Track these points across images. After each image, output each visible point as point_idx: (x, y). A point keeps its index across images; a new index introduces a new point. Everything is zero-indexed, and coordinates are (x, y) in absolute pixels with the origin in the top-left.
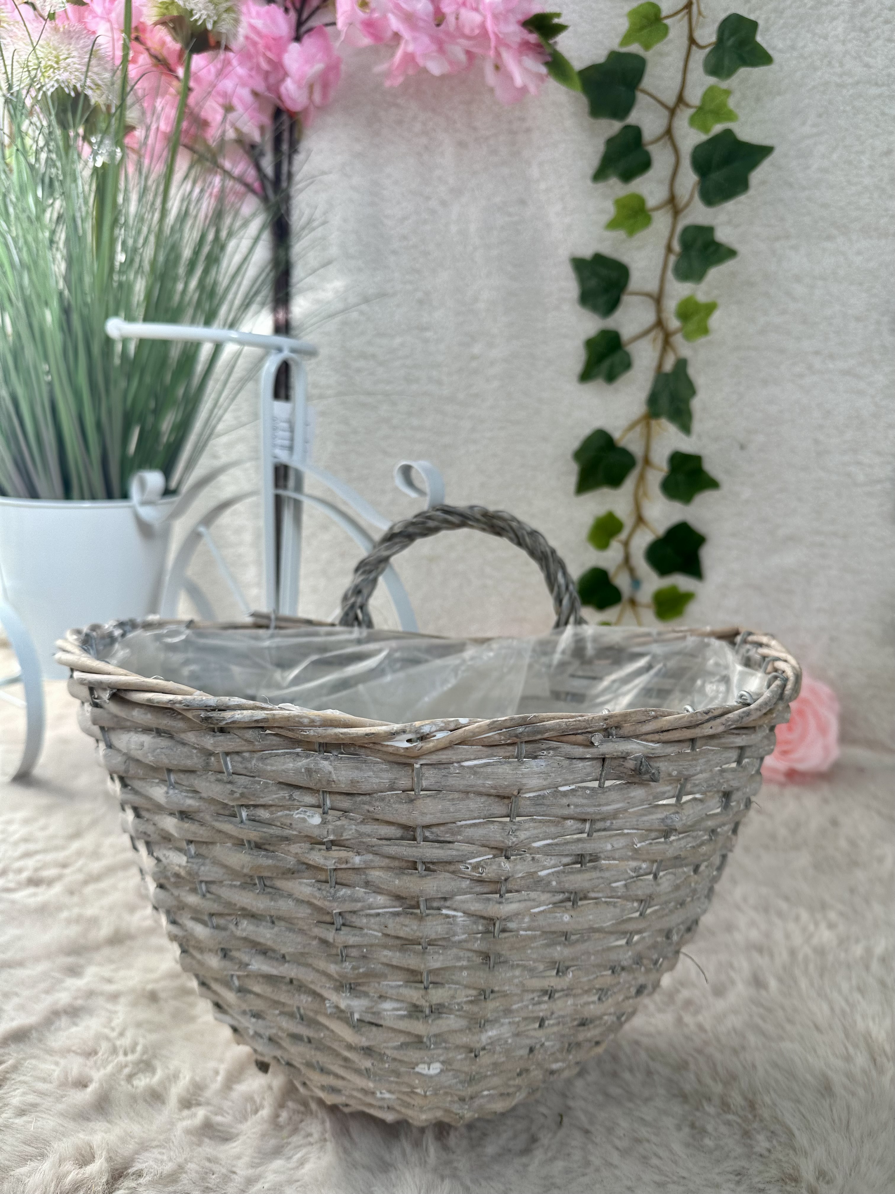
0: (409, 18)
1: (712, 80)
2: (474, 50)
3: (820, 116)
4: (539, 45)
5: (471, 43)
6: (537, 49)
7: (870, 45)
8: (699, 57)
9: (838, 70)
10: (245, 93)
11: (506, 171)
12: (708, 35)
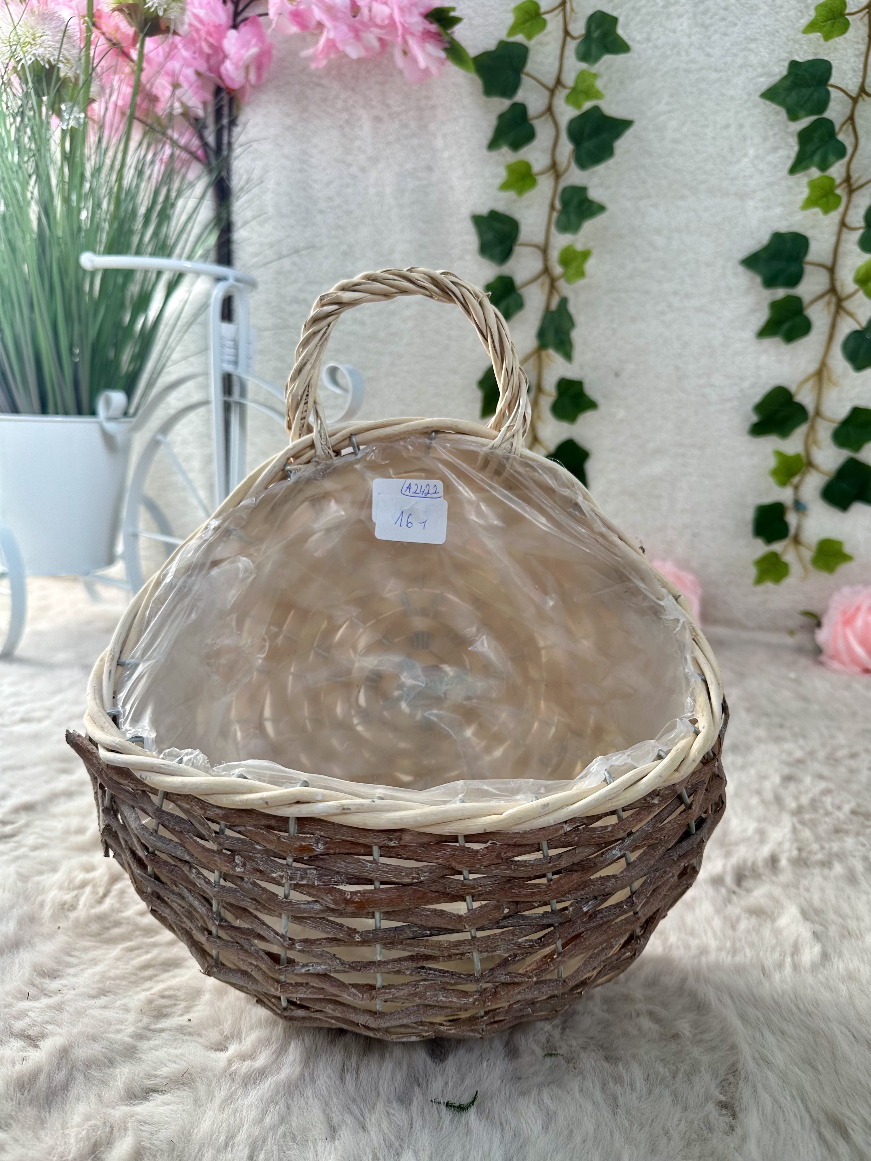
0: (330, 10)
1: (584, 66)
2: (385, 37)
3: (672, 96)
4: (438, 34)
5: (383, 31)
6: (436, 37)
7: (709, 38)
8: (572, 46)
9: (685, 58)
10: (190, 72)
11: (415, 142)
12: (578, 28)
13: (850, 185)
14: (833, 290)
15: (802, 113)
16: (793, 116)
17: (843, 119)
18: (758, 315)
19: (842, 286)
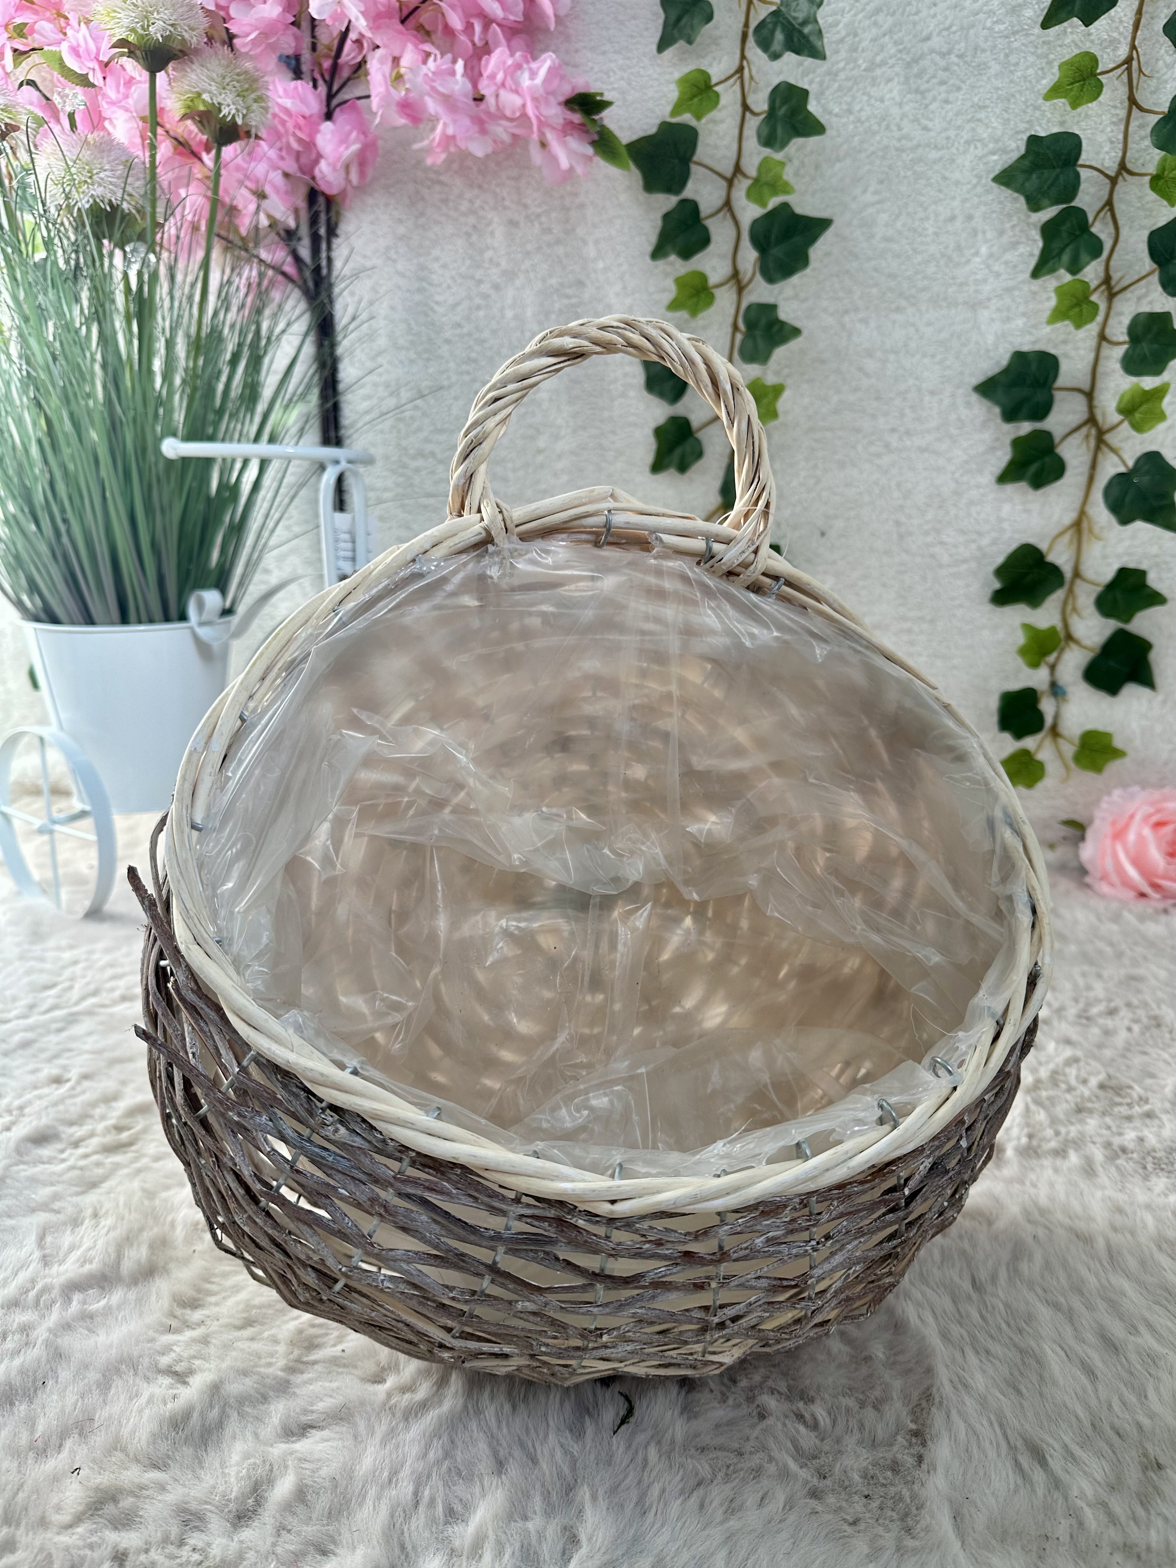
0: (448, 101)
1: (767, 152)
2: (517, 131)
3: (881, 182)
4: (583, 125)
5: (513, 124)
6: (582, 129)
7: (927, 106)
8: (753, 124)
9: (897, 134)
10: (277, 177)
11: (560, 250)
12: (760, 102)
13: (1109, 288)
14: (1092, 420)
15: (1046, 201)
16: (1034, 205)
17: (1100, 204)
18: (999, 453)
19: (1104, 414)
